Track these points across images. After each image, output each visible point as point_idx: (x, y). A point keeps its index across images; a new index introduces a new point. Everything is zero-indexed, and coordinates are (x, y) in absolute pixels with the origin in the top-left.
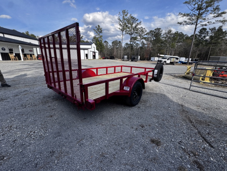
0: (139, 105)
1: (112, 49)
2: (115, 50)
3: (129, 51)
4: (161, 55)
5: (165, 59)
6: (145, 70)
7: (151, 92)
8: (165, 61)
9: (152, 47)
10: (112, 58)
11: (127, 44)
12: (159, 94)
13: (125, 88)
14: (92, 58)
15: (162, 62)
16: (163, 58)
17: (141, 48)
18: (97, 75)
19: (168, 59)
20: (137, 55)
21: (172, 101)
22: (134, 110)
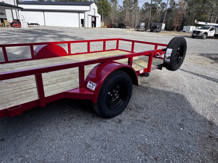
0: (123, 116)
1: (124, 12)
2: (127, 13)
3: (149, 15)
4: (200, 23)
5: (205, 28)
6: (156, 48)
7: (161, 88)
8: (206, 33)
9: (187, 10)
10: (121, 26)
11: (146, 4)
12: (173, 93)
13: (89, 85)
14: (90, 26)
15: (200, 34)
16: (204, 27)
17: (169, 10)
18: (70, 54)
19: (211, 30)
20: (162, 22)
21: (192, 112)
22: (108, 126)
